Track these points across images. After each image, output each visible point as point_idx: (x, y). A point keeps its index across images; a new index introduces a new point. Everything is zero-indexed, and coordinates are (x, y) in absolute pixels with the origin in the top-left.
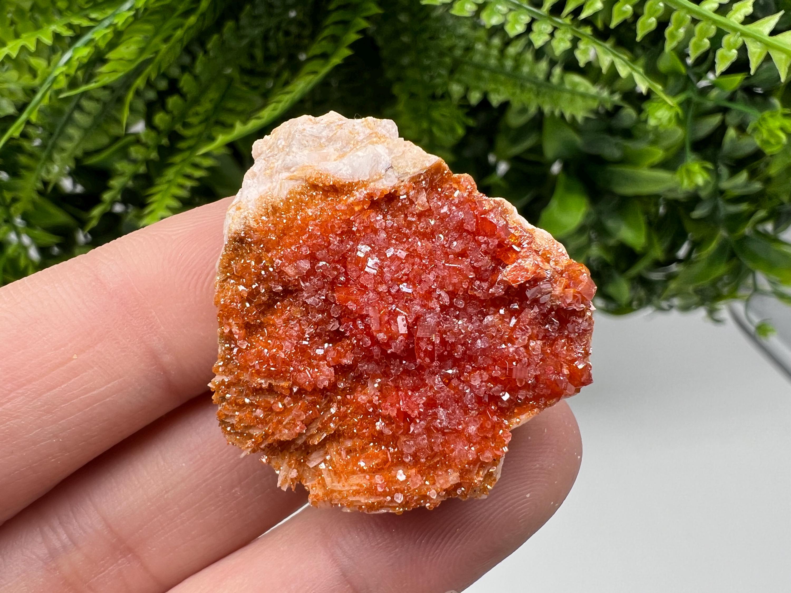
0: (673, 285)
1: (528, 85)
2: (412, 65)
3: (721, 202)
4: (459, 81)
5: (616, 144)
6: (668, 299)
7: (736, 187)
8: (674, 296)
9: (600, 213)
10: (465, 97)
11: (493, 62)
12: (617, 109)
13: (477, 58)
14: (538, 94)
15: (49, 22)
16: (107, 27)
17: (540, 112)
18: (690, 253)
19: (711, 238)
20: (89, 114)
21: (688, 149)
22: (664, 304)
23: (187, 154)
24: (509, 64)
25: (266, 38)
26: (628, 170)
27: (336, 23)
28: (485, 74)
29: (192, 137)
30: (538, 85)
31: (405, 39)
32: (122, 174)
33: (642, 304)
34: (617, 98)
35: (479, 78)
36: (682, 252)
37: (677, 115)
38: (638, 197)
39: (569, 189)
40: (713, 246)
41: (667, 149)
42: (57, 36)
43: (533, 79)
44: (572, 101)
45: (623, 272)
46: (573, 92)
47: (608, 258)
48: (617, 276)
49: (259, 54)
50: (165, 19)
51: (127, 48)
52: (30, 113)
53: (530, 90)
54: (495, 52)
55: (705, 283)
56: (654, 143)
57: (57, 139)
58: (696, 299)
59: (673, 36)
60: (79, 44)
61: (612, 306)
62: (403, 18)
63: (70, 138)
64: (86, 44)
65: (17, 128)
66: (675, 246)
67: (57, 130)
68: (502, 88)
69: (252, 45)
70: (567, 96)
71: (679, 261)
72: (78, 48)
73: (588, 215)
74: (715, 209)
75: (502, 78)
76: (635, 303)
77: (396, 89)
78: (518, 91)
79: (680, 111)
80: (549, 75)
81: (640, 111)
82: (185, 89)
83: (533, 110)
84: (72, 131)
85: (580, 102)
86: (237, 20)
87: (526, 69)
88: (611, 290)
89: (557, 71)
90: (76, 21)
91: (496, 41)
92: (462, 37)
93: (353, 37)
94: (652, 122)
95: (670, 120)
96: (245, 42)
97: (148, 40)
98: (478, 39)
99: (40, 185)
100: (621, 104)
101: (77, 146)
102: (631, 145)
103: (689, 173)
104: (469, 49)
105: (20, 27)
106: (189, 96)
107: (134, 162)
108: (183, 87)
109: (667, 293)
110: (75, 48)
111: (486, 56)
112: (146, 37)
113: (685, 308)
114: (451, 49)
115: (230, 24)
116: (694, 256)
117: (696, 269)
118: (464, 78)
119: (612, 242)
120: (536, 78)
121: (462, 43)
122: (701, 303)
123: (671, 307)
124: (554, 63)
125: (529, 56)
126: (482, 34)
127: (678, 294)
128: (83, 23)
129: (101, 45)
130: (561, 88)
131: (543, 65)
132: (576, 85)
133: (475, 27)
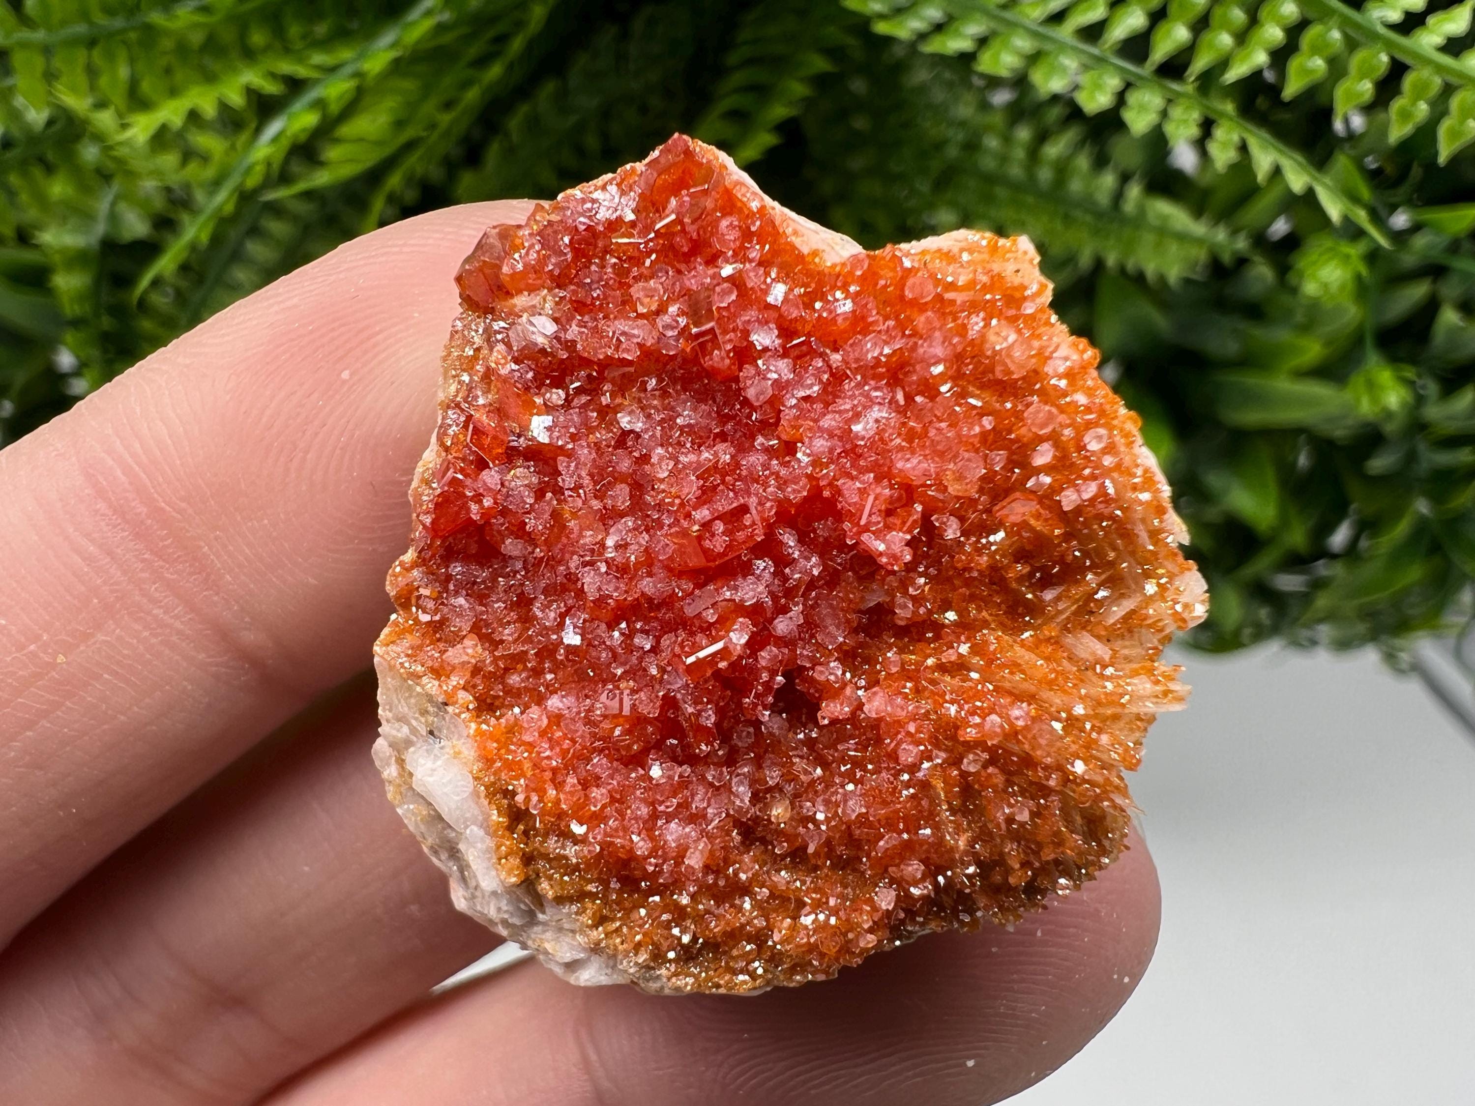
0: (1322, 601)
1: (1079, 215)
2: (870, 171)
3: (1422, 447)
4: (952, 204)
5: (1234, 330)
6: (1308, 626)
7: (1450, 418)
8: (1321, 621)
9: (1193, 458)
11: (1016, 171)
12: (1242, 262)
13: (988, 163)
14: (1096, 232)
15: (235, 71)
16: (350, 77)
17: (1099, 264)
18: (1353, 541)
19: (1396, 514)
21: (1369, 342)
22: (1305, 633)
24: (1045, 175)
25: (606, 113)
26: (1252, 380)
27: (744, 89)
28: (1001, 192)
30: (1099, 215)
31: (860, 123)
33: (1261, 634)
34: (1242, 244)
35: (988, 198)
36: (1340, 538)
37: (1358, 278)
38: (1265, 433)
40: (1401, 529)
41: (1328, 343)
42: (251, 92)
43: (1087, 204)
44: (1159, 246)
45: (1229, 571)
46: (1164, 232)
47: (1205, 544)
48: (1216, 579)
51: (371, 120)
52: (202, 227)
53: (1083, 224)
54: (1019, 154)
55: (1381, 597)
56: (1306, 328)
58: (1361, 628)
59: (1405, 115)
60: (298, 106)
61: (1205, 636)
62: (858, 86)
64: (311, 107)
65: (175, 257)
66: (1326, 528)
68: (1029, 220)
69: (580, 129)
70: (1149, 238)
71: (1334, 557)
72: (296, 111)
73: (1171, 462)
74: (1411, 457)
75: (1030, 200)
76: (1247, 631)
78: (1059, 226)
79: (1364, 270)
80: (1118, 196)
81: (1283, 269)
83: (1085, 260)
84: (241, 275)
85: (1173, 249)
86: (563, 78)
87: (1076, 186)
89: (1134, 191)
90: (286, 67)
91: (1024, 134)
92: (963, 124)
93: (779, 111)
94: (1310, 288)
95: (1342, 288)
96: (573, 119)
97: (411, 107)
98: (988, 129)
100: (1249, 254)
102: (1259, 333)
103: (1372, 386)
104: (972, 146)
105: (179, 76)
109: (1310, 614)
110: (291, 112)
111: (1004, 159)
112: (405, 102)
113: (1343, 645)
114: (939, 146)
115: (549, 88)
116: (1364, 543)
117: (1369, 571)
118: (961, 198)
119: (1212, 514)
120: (1095, 202)
121: (960, 136)
122: (1371, 637)
123: (1314, 643)
124: (1125, 178)
125: (1083, 162)
126: (997, 120)
127: (1329, 617)
128: (301, 71)
129: (334, 108)
130: (1139, 221)
131: (1108, 180)
132: (1165, 218)
133: (985, 106)
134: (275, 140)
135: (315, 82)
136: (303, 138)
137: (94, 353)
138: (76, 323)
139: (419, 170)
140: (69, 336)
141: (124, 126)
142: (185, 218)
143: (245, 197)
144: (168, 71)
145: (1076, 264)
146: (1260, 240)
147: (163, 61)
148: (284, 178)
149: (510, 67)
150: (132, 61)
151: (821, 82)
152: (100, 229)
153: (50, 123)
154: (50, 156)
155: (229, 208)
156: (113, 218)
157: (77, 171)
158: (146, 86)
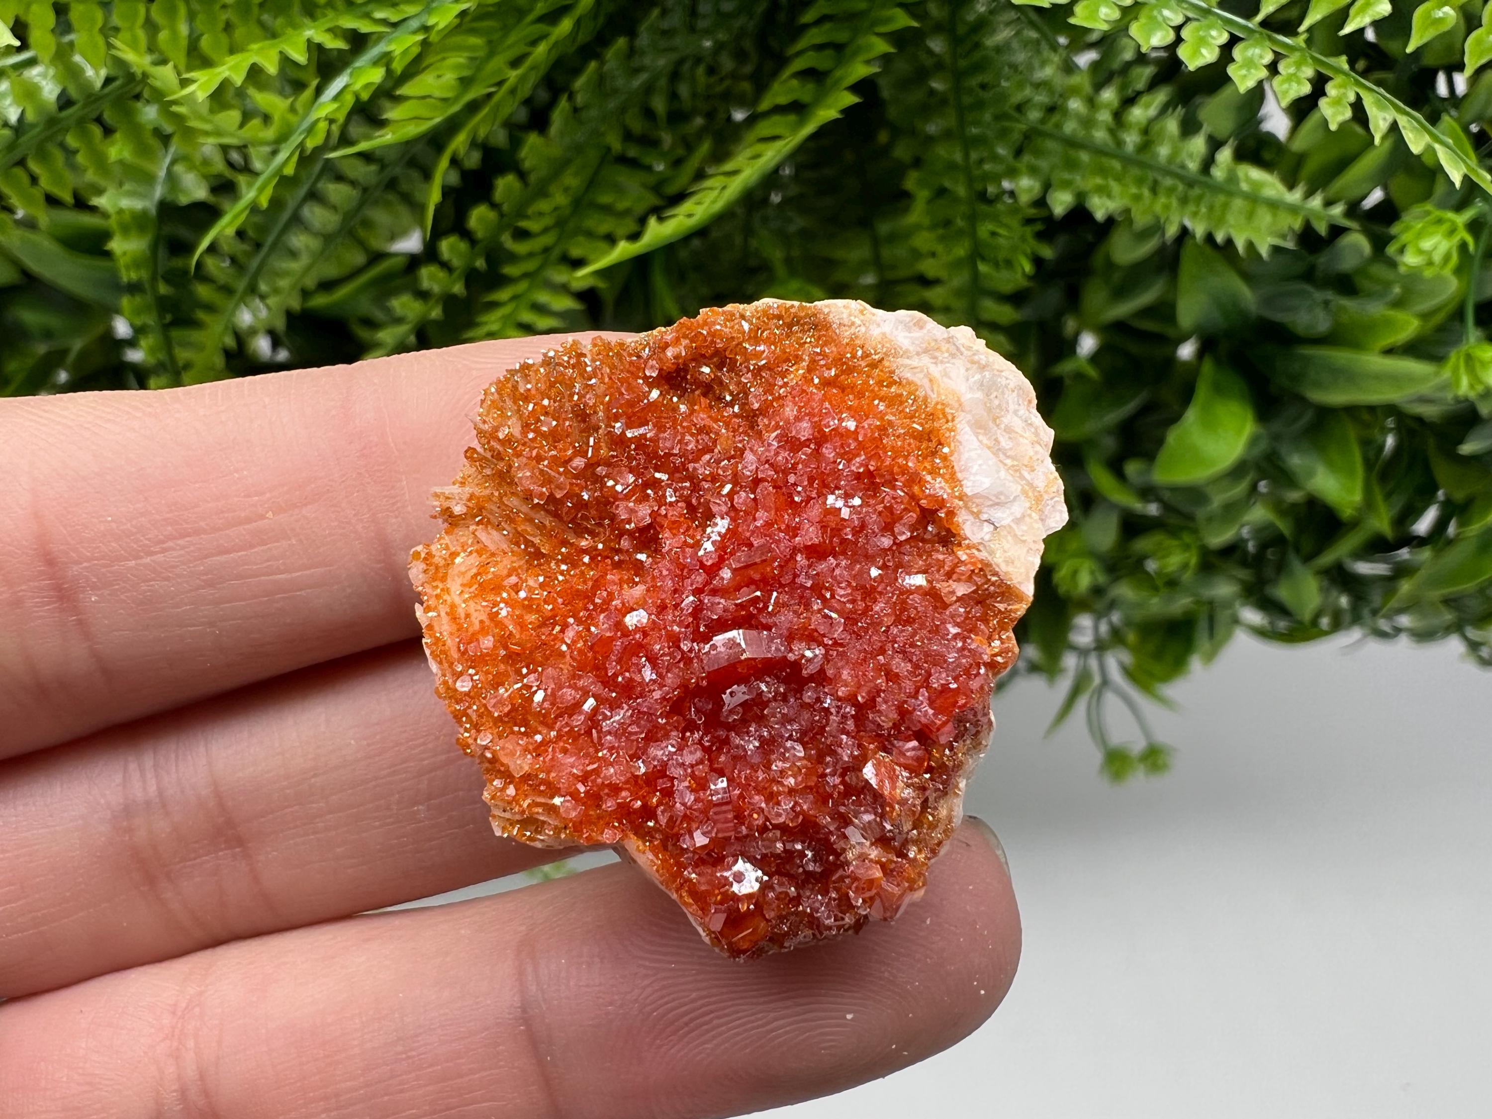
0: (1405, 587)
1: (1168, 182)
2: (948, 135)
4: (1033, 171)
5: (1326, 303)
6: (1392, 614)
8: (1401, 611)
9: (1276, 437)
10: (1041, 202)
11: (1100, 135)
12: (1337, 231)
13: (1070, 127)
14: (1184, 201)
15: (295, 26)
16: (415, 32)
17: (1184, 235)
18: (1440, 526)
20: (334, 208)
21: (1470, 317)
22: (1383, 624)
23: (522, 286)
24: (1131, 139)
25: (675, 76)
26: (1341, 356)
27: (820, 48)
28: (1084, 157)
29: (531, 255)
30: (1187, 181)
31: (938, 84)
32: (399, 321)
33: (1341, 623)
34: (1337, 213)
35: (1072, 165)
36: (1423, 525)
37: (1463, 247)
38: (1352, 411)
39: (1218, 390)
41: (1425, 316)
42: (316, 49)
43: (1175, 171)
44: (1250, 216)
45: (1308, 559)
46: (1254, 199)
47: (1284, 527)
48: (1296, 564)
49: (659, 105)
50: (506, 30)
51: (439, 77)
52: (261, 190)
53: (1171, 190)
54: (1105, 116)
55: (1468, 587)
56: (1399, 304)
57: (268, 255)
58: (1448, 617)
60: (361, 62)
61: (1282, 625)
62: (937, 45)
63: (293, 254)
64: (376, 63)
65: (236, 217)
66: (1412, 512)
67: (270, 240)
68: (1115, 187)
69: (648, 89)
70: (1238, 203)
71: (1417, 542)
72: (359, 68)
73: (1254, 441)
75: (1116, 166)
76: (1325, 621)
77: (911, 181)
78: (1146, 192)
79: (1468, 237)
80: (1208, 162)
81: (1380, 241)
82: (527, 165)
83: (1172, 231)
84: (299, 240)
85: (1265, 217)
86: (632, 34)
87: (1163, 151)
88: (1282, 592)
89: (1225, 155)
90: (349, 23)
91: (1109, 95)
92: (1044, 85)
93: (860, 70)
94: (1411, 259)
95: (1446, 258)
96: (637, 82)
97: (477, 64)
98: (1074, 91)
99: (230, 341)
100: (1347, 223)
101: (308, 269)
103: (1472, 363)
104: (1055, 109)
105: (239, 33)
106: (533, 178)
107: (423, 295)
108: (523, 160)
109: (1393, 603)
110: (354, 69)
111: (1088, 123)
112: (472, 59)
113: (1424, 636)
114: (1022, 107)
115: (619, 44)
116: (1452, 529)
117: (1453, 557)
118: (1043, 164)
119: (1294, 496)
120: (1183, 167)
121: (1041, 98)
122: (1457, 628)
123: (1398, 631)
124: (1215, 144)
125: (1172, 125)
126: (1082, 80)
127: (1412, 606)
128: (365, 27)
129: (398, 67)
130: (1229, 188)
131: (1198, 144)
132: (1257, 185)
133: (1069, 68)
134: (336, 98)
135: (380, 37)
136: (365, 96)
137: (150, 320)
138: (134, 288)
139: (482, 133)
140: (125, 302)
141: (184, 83)
142: (242, 180)
143: (305, 159)
144: (228, 27)
145: (1163, 234)
146: (1353, 210)
147: (224, 16)
148: (345, 140)
149: (578, 23)
150: (191, 17)
151: (900, 39)
152: (158, 192)
153: (108, 81)
154: (107, 116)
155: (289, 170)
156: (172, 179)
157: (135, 130)
158: (205, 43)
